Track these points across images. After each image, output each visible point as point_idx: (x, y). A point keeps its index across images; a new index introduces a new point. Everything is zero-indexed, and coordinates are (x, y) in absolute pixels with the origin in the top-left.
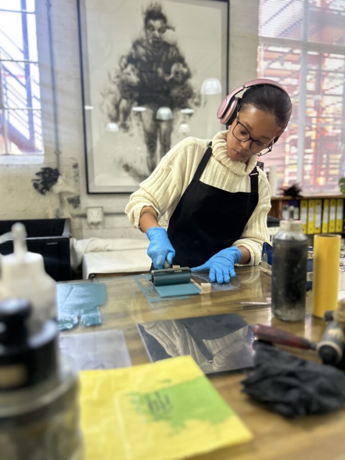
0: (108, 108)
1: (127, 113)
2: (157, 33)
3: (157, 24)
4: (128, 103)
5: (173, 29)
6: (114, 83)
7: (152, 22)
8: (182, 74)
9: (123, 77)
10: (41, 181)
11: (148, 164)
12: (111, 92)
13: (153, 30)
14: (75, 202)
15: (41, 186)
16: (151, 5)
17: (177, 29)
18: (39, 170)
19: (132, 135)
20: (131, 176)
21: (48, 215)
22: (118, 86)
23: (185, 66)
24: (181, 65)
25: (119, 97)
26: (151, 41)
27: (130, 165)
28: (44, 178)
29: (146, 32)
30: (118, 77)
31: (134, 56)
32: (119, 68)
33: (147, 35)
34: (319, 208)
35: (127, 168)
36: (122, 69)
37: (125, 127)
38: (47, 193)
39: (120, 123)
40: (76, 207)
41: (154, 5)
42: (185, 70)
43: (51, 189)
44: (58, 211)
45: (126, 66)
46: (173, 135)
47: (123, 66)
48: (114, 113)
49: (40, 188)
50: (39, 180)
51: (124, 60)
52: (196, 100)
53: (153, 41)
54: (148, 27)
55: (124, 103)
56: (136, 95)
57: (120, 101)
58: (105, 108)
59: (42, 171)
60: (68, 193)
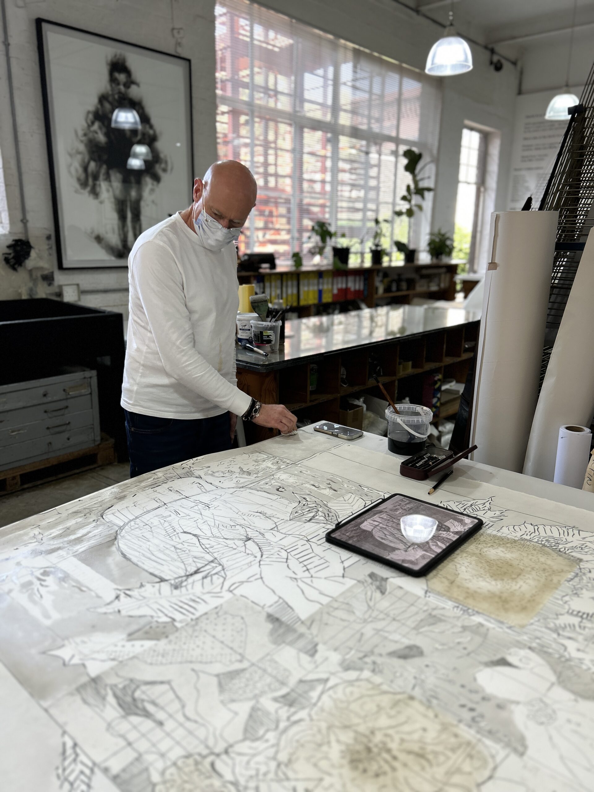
0: (77, 171)
1: (96, 177)
2: (122, 88)
3: (122, 77)
4: (96, 166)
5: (137, 84)
6: (82, 141)
7: (117, 75)
8: (149, 136)
9: (91, 135)
10: (12, 255)
11: (120, 235)
12: (79, 153)
13: (118, 84)
14: (48, 279)
15: (12, 261)
16: (115, 56)
17: (141, 85)
18: (10, 242)
19: (101, 202)
20: (102, 247)
21: (20, 294)
22: (86, 145)
23: (151, 127)
24: (147, 126)
25: (87, 158)
26: (116, 97)
27: (101, 236)
28: (15, 251)
29: (111, 86)
30: (85, 135)
31: (100, 112)
32: (85, 125)
33: (112, 90)
34: (279, 283)
35: (99, 239)
36: (89, 126)
37: (95, 193)
38: (20, 269)
39: (89, 189)
40: (50, 285)
41: (118, 57)
42: (151, 132)
43: (23, 264)
44: (31, 290)
45: (93, 123)
46: (142, 204)
47: (89, 122)
48: (83, 176)
49: (12, 263)
50: (10, 254)
51: (91, 116)
52: (163, 166)
53: (119, 97)
54: (113, 80)
55: (92, 165)
56: (105, 157)
57: (89, 163)
58: (73, 170)
59: (13, 243)
60: (41, 268)
